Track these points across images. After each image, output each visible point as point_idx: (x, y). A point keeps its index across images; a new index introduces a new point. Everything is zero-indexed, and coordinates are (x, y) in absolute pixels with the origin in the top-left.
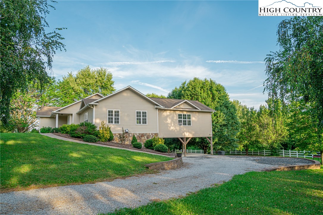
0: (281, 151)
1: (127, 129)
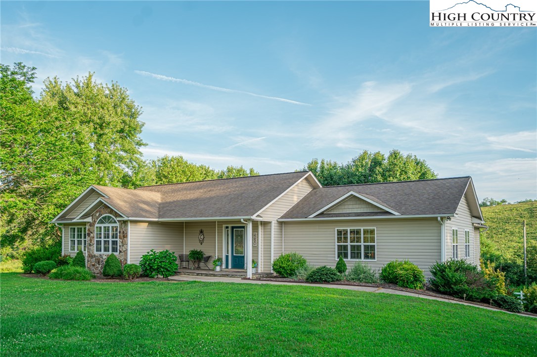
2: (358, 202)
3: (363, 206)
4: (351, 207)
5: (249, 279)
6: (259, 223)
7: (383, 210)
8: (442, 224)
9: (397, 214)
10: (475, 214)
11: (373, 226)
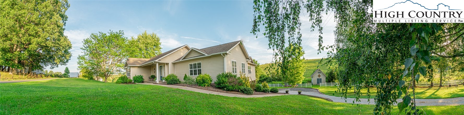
2: (195, 52)
3: (197, 54)
4: (193, 54)
5: (157, 84)
6: (165, 64)
7: (203, 54)
8: (224, 57)
9: (207, 55)
10: (247, 58)
11: (200, 61)
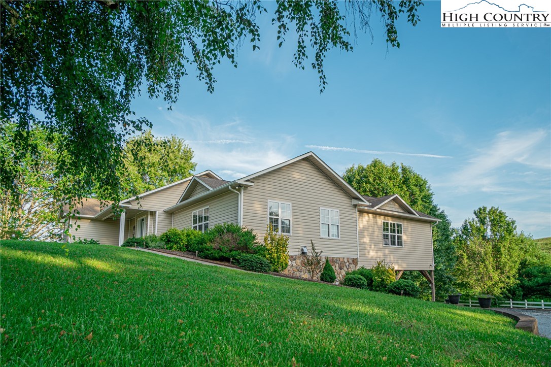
0: (506, 302)
1: (305, 247)
4: (200, 191)
8: (238, 194)
9: (211, 190)
11: (207, 206)
